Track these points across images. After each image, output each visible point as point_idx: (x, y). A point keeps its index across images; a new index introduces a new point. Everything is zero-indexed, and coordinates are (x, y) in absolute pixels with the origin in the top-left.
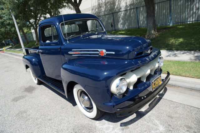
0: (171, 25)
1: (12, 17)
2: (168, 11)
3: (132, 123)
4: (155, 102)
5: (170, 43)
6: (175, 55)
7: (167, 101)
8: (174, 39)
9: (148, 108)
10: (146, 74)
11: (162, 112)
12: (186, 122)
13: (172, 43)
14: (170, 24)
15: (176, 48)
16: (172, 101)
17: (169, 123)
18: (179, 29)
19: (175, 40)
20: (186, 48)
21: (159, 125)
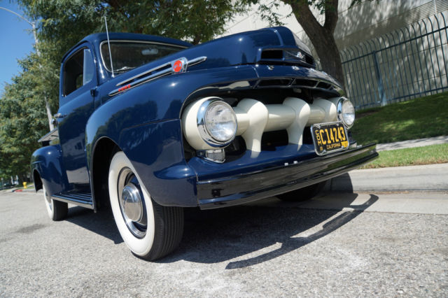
0: (384, 104)
1: (46, 112)
2: (373, 73)
3: (265, 260)
4: (343, 218)
5: (385, 131)
6: (398, 146)
7: (379, 214)
8: (394, 123)
9: (321, 231)
10: (298, 115)
11: (361, 233)
12: (438, 243)
13: (389, 130)
14: (382, 102)
15: (400, 137)
16: (393, 213)
17: (383, 251)
18: (402, 107)
19: (396, 124)
20: (423, 134)
21: (352, 257)
